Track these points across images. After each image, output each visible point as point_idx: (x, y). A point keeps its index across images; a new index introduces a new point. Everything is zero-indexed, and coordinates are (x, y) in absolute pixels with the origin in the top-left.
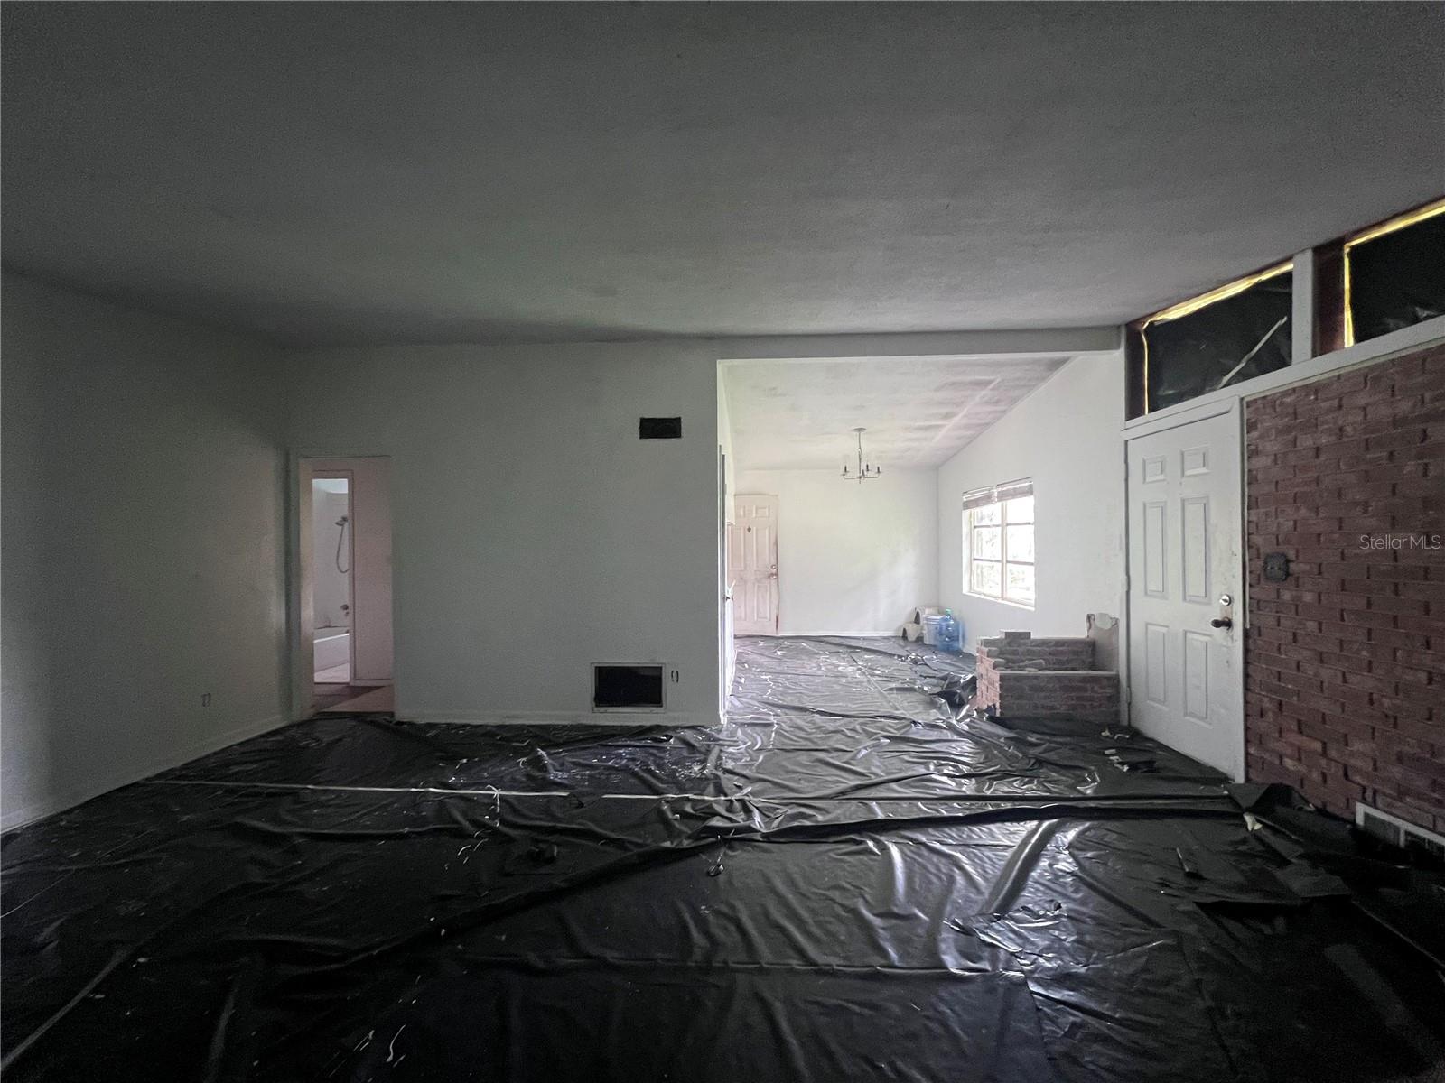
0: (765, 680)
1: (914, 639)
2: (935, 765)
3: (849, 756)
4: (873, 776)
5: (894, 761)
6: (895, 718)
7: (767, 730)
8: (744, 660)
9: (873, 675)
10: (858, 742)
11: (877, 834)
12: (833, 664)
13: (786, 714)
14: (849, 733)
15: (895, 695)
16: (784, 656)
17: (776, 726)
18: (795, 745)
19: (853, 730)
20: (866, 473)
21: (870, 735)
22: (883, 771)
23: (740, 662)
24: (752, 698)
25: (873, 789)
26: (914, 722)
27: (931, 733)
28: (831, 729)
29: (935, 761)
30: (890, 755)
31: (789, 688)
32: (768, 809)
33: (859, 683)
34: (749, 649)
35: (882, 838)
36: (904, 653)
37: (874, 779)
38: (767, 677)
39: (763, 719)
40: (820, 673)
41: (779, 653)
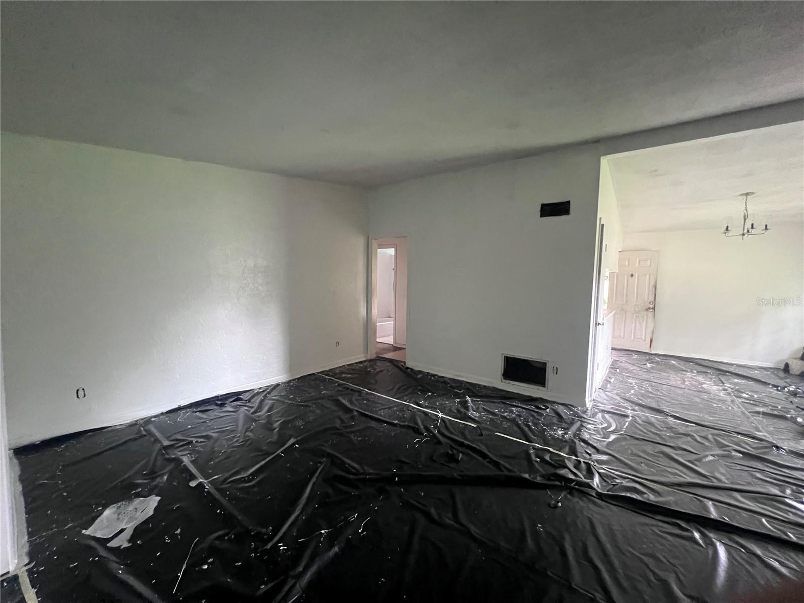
0: (631, 384)
1: (798, 373)
2: (793, 491)
3: (694, 457)
4: (714, 480)
5: (743, 473)
6: (754, 438)
7: (622, 419)
8: (617, 366)
9: (740, 397)
10: (707, 448)
11: (708, 530)
12: (699, 382)
13: (642, 411)
14: (698, 439)
15: (760, 418)
16: (652, 368)
17: (631, 418)
18: (644, 436)
19: (706, 438)
21: (722, 446)
22: (727, 479)
23: (614, 367)
24: (617, 394)
25: (713, 491)
26: (777, 447)
27: (796, 460)
28: (682, 431)
29: (794, 487)
30: (739, 467)
31: (651, 393)
32: (607, 476)
33: (724, 401)
34: (624, 359)
35: (711, 535)
36: (781, 383)
37: (717, 484)
38: (633, 381)
39: (621, 411)
40: (683, 386)
41: (649, 365)
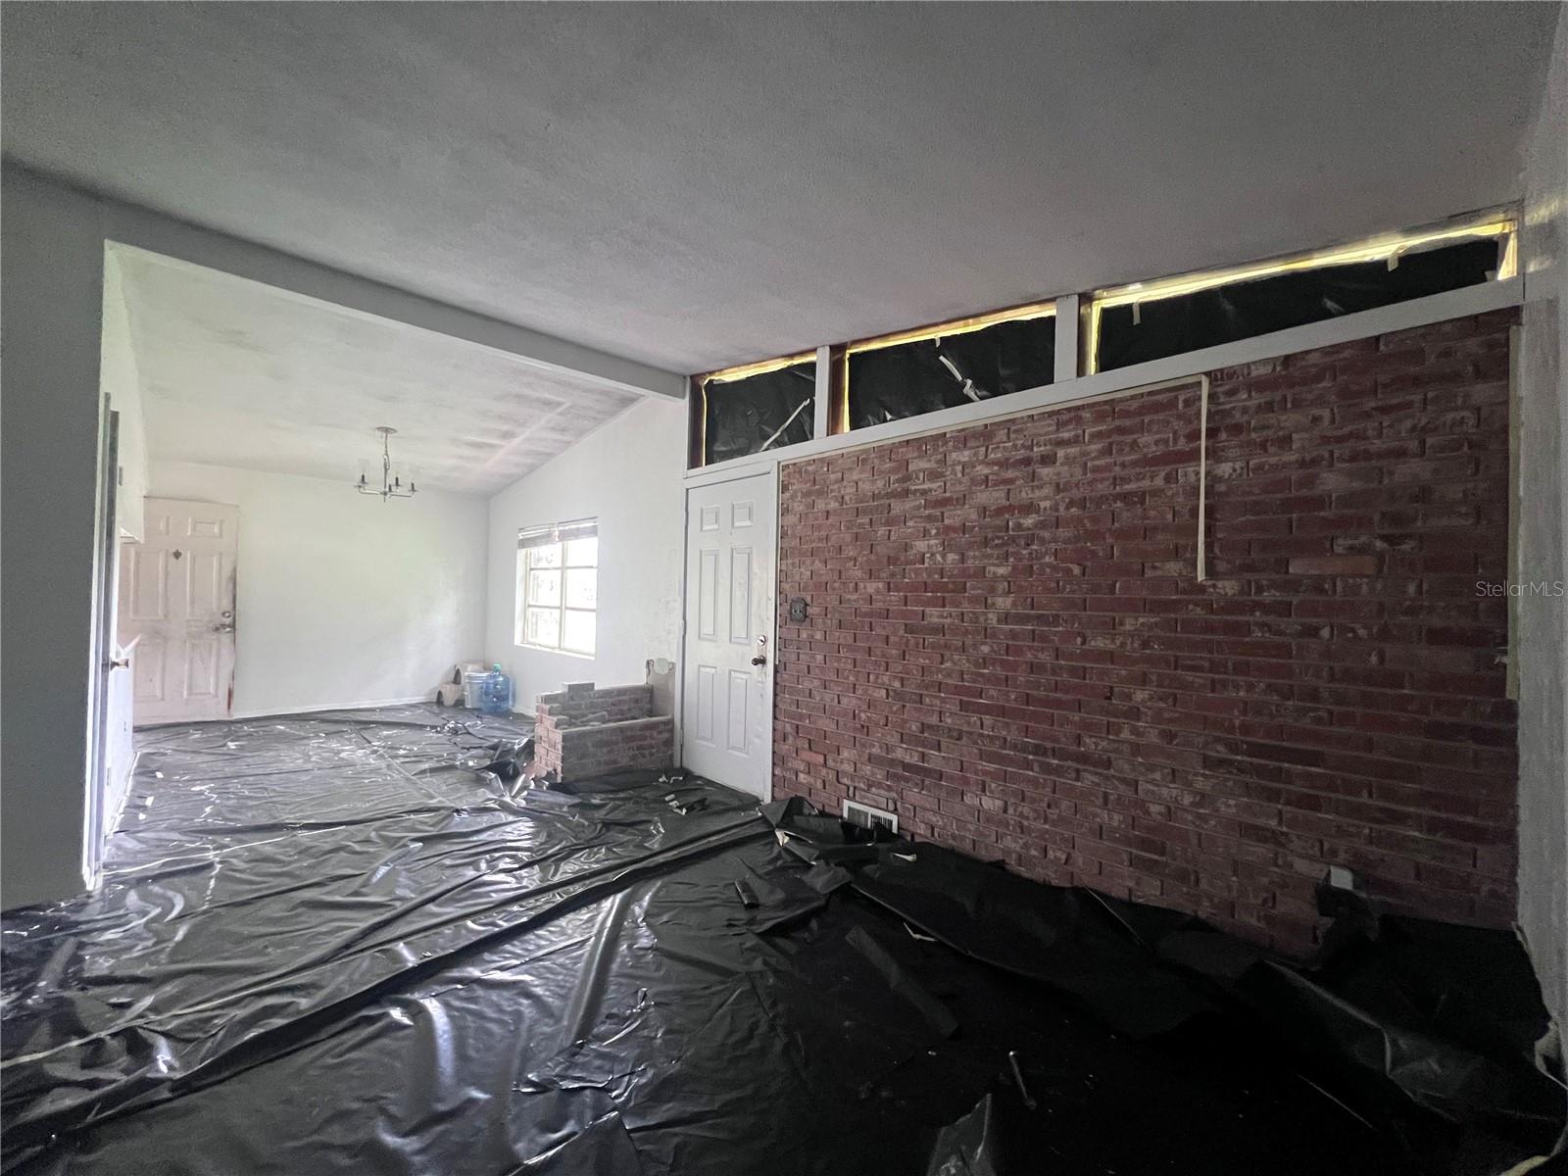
0: (201, 793)
1: (452, 703)
2: (488, 862)
3: (359, 881)
4: (398, 904)
5: (431, 870)
6: (430, 810)
7: (196, 878)
8: (153, 767)
9: (396, 757)
10: (374, 856)
11: (406, 992)
12: (331, 750)
13: (241, 842)
14: (357, 848)
15: (428, 778)
16: (241, 748)
17: (219, 866)
18: (259, 890)
19: (367, 841)
20: (393, 489)
21: (392, 843)
22: (412, 891)
23: (145, 771)
24: (170, 829)
25: (401, 922)
26: (458, 811)
27: (479, 819)
28: (328, 847)
29: (488, 856)
30: (422, 864)
31: (248, 798)
33: (376, 771)
34: (168, 747)
35: (408, 996)
36: (435, 721)
37: (400, 907)
38: (203, 788)
39: (199, 860)
40: (309, 766)
41: (232, 745)
